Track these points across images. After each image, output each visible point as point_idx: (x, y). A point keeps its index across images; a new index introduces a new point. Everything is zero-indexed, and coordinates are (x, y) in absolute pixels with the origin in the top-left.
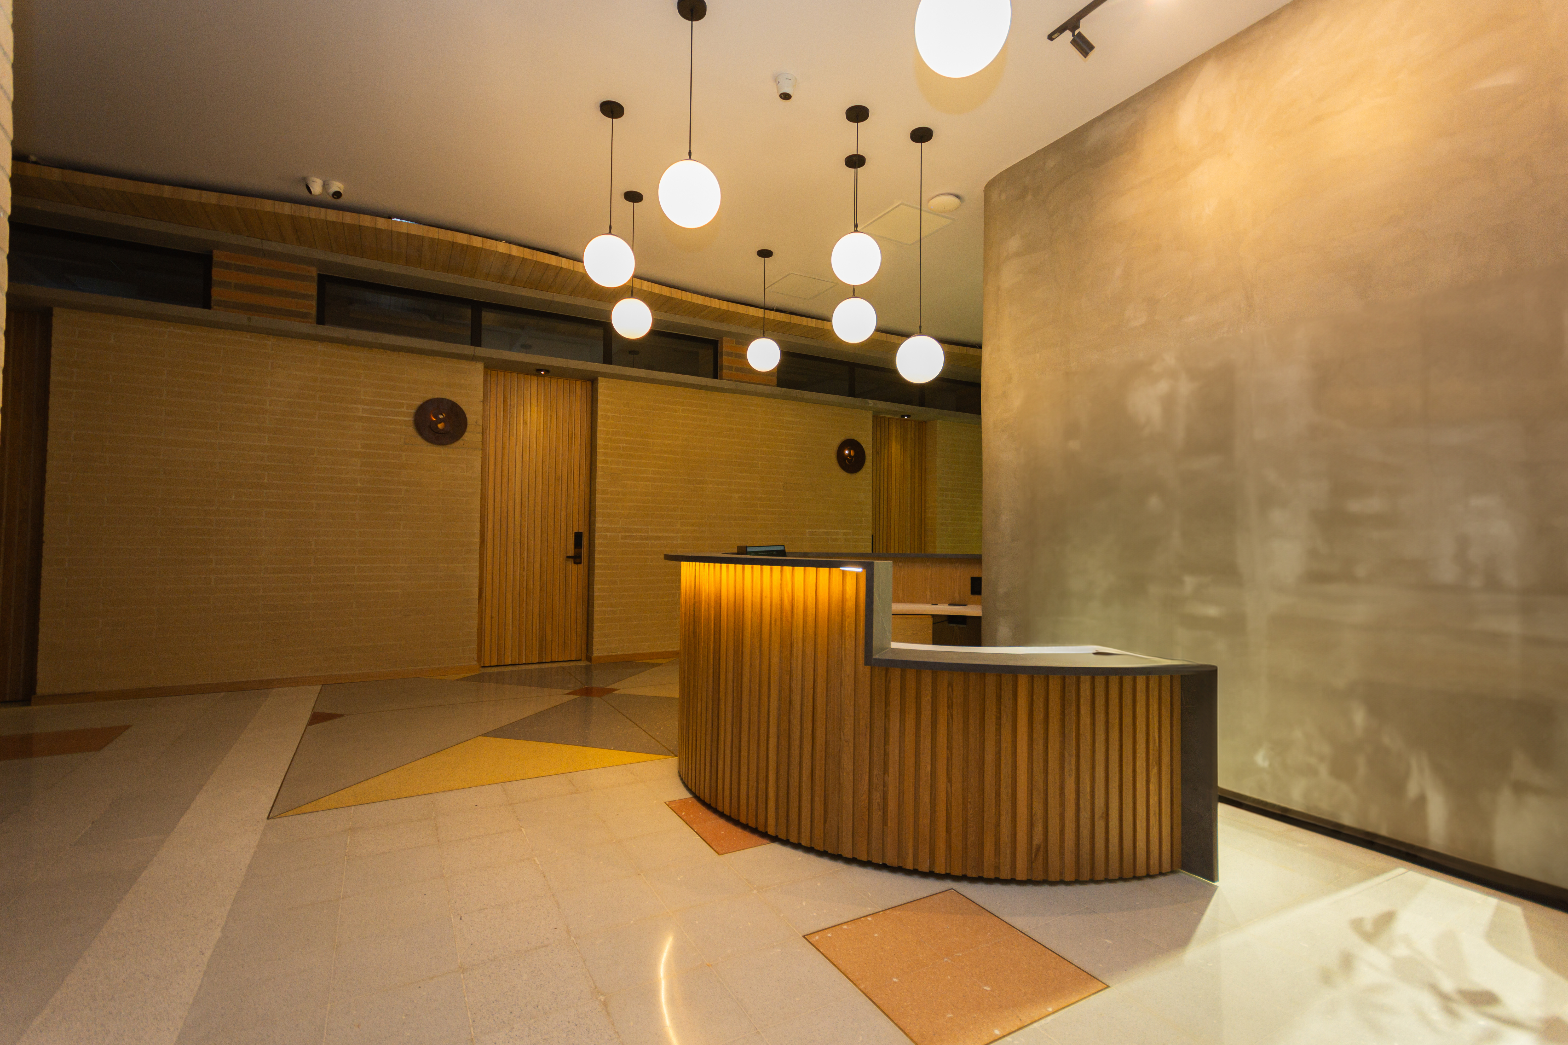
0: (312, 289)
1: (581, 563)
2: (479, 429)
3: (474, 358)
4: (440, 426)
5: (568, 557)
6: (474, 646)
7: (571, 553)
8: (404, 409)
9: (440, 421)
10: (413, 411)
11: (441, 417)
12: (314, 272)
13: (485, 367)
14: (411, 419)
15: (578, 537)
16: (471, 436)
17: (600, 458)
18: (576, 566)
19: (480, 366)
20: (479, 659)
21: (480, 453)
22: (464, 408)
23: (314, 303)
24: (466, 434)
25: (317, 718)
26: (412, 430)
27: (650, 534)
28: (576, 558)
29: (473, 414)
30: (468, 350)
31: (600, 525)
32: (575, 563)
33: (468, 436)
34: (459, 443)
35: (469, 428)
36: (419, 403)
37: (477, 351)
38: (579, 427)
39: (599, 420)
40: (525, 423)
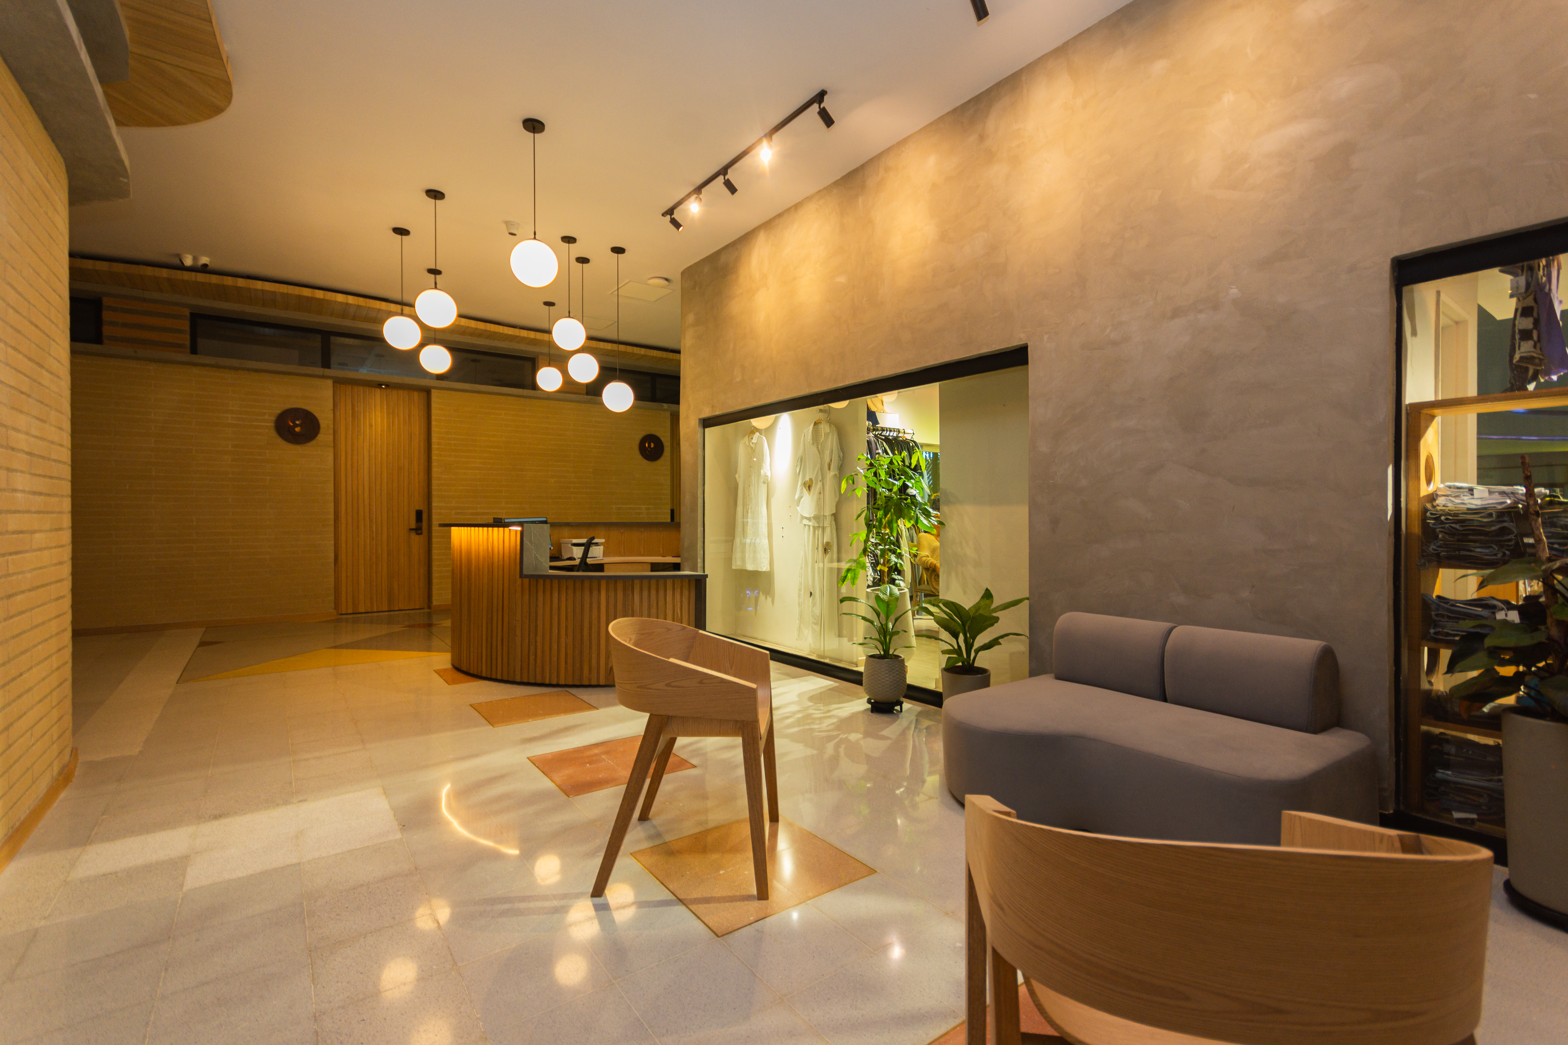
0: (186, 325)
1: (421, 534)
2: (331, 431)
3: (323, 377)
4: (297, 429)
5: (411, 529)
6: (332, 597)
7: (413, 526)
8: (267, 417)
9: (297, 426)
10: (273, 418)
11: (297, 422)
12: (187, 312)
13: (334, 383)
14: (272, 424)
15: (419, 514)
16: (325, 436)
17: (434, 452)
18: (418, 536)
19: (330, 383)
20: (336, 607)
21: (332, 450)
22: (317, 415)
23: (188, 337)
24: (319, 435)
25: (202, 644)
26: (273, 433)
27: (479, 511)
28: (418, 530)
29: (325, 419)
30: (320, 371)
31: (436, 504)
32: (417, 534)
33: (321, 437)
34: (313, 443)
35: (322, 430)
36: (279, 412)
37: (327, 372)
38: (417, 428)
39: (433, 423)
40: (371, 426)
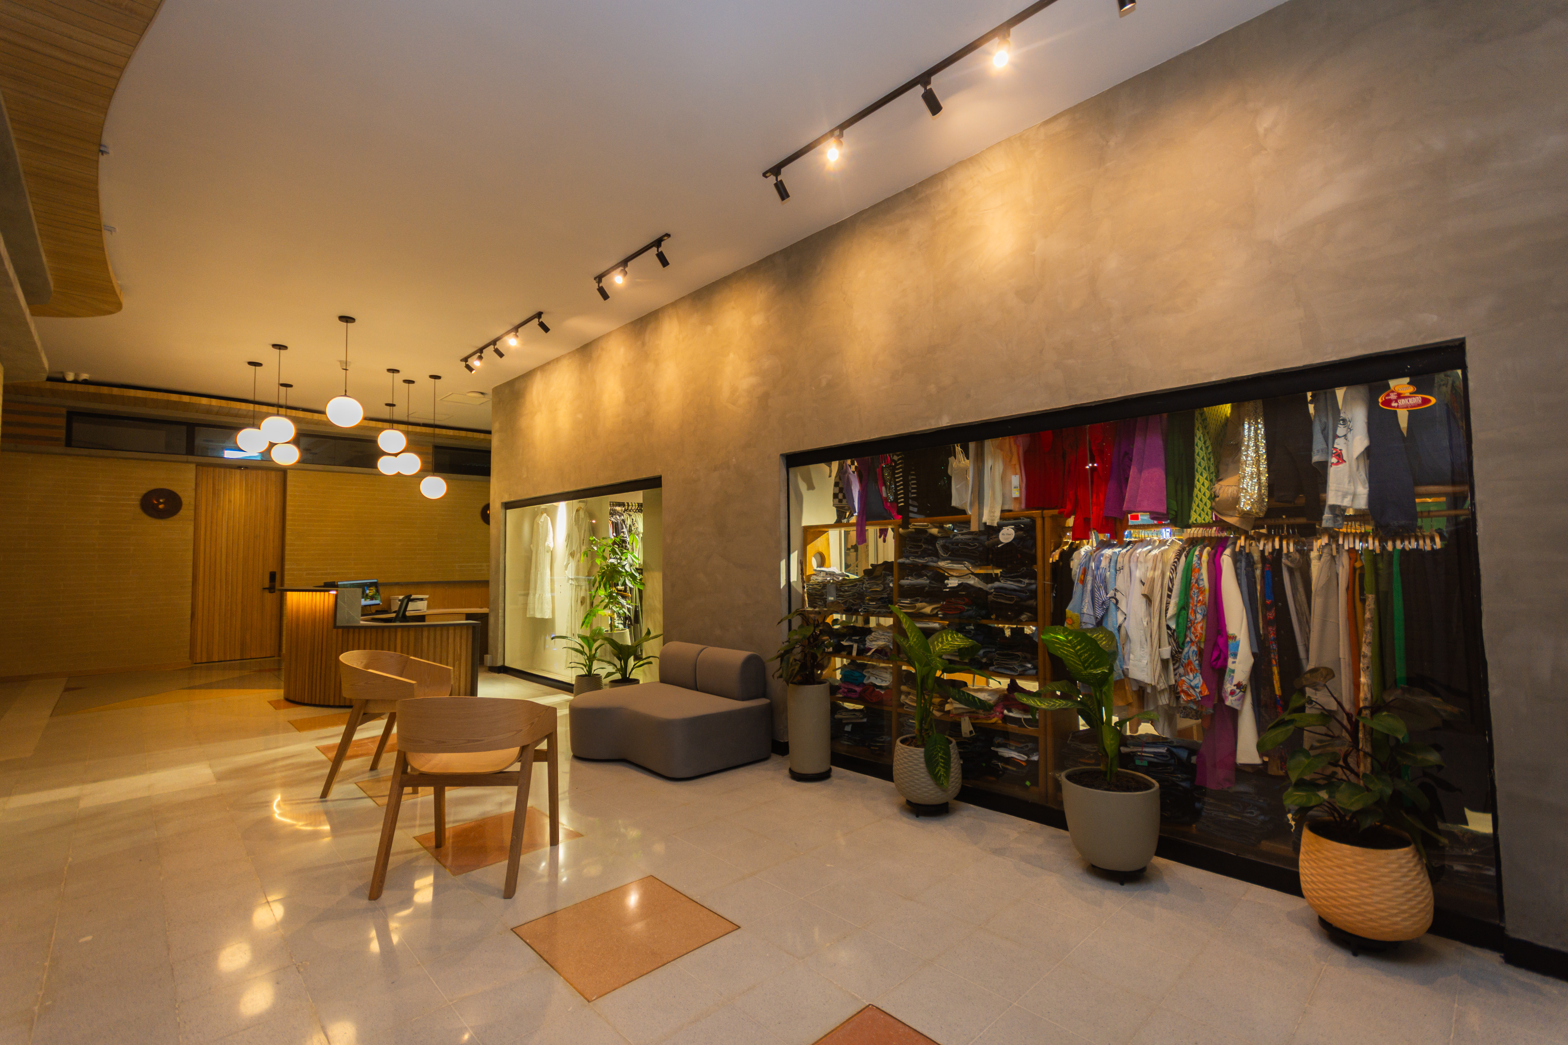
0: (62, 422)
1: (274, 592)
2: (193, 508)
3: (187, 462)
4: (161, 506)
5: (264, 589)
6: (188, 649)
7: (267, 585)
8: (133, 497)
9: (161, 503)
10: (140, 498)
11: (161, 501)
12: (64, 411)
13: (196, 466)
14: (138, 503)
15: (273, 576)
16: (186, 511)
17: (288, 523)
18: (271, 594)
19: (193, 466)
20: (192, 655)
21: (193, 523)
22: (180, 494)
23: (64, 431)
24: (181, 511)
25: (68, 690)
26: (138, 510)
27: (329, 571)
28: (271, 589)
29: (187, 497)
30: (184, 458)
31: (289, 567)
32: (270, 592)
33: (182, 512)
34: (175, 517)
35: (184, 507)
36: (145, 492)
37: (191, 458)
38: (273, 502)
39: (288, 498)
40: (230, 501)
